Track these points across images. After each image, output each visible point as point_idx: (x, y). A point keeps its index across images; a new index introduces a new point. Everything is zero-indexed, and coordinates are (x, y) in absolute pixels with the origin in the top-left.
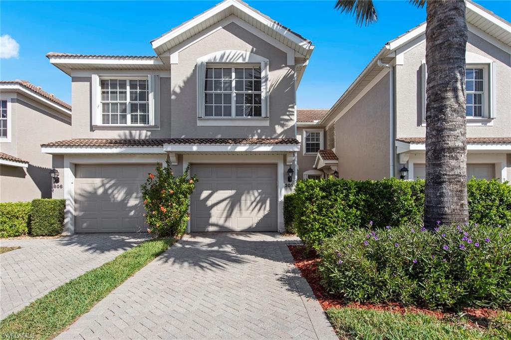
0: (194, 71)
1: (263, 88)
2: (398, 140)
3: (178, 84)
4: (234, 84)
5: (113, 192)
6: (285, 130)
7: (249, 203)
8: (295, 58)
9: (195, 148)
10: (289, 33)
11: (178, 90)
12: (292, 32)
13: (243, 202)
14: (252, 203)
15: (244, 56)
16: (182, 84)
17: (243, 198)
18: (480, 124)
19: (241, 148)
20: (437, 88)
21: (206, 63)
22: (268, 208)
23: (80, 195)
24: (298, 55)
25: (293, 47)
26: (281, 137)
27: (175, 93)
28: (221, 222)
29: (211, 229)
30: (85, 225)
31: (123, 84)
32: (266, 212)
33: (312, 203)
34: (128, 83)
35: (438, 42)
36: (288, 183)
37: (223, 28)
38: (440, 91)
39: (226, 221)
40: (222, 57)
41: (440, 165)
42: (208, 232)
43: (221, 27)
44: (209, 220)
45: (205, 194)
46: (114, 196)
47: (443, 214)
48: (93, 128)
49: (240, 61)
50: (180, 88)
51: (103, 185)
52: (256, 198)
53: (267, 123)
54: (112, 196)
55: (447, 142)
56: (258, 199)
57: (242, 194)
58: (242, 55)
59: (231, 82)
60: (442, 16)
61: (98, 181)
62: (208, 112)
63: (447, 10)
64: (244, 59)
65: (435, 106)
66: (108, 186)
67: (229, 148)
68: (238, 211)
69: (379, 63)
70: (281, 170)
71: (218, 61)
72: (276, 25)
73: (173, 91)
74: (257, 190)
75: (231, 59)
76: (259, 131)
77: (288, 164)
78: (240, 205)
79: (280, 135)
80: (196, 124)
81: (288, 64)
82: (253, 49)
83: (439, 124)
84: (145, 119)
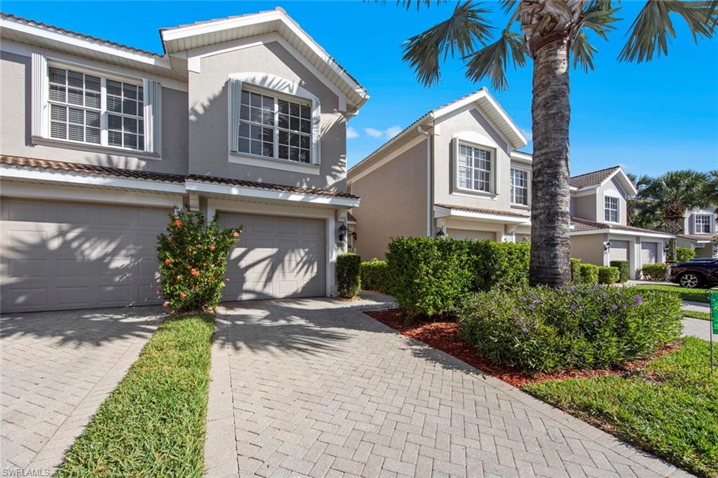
0: (225, 88)
1: (314, 131)
2: (437, 205)
3: (201, 101)
4: (276, 119)
5: (80, 246)
6: (336, 183)
7: (294, 264)
8: (347, 104)
9: (235, 191)
10: (345, 74)
11: (200, 110)
12: (347, 74)
13: (286, 262)
14: (298, 264)
15: (291, 86)
16: (206, 103)
17: (287, 258)
18: (489, 198)
19: (296, 197)
20: (550, 155)
21: (243, 83)
22: (315, 270)
23: (12, 249)
24: (350, 102)
25: (346, 92)
26: (332, 190)
27: (195, 113)
28: (259, 288)
29: (245, 297)
30: (21, 299)
31: (94, 83)
32: (314, 275)
33: (427, 264)
34: (103, 82)
35: (552, 112)
36: (339, 242)
37: (264, 44)
38: (555, 158)
39: (265, 286)
40: (264, 80)
41: (554, 228)
42: (240, 301)
43: (261, 43)
44: (242, 285)
45: (237, 252)
46: (82, 252)
47: (557, 275)
48: (30, 140)
49: (286, 91)
50: (204, 108)
51: (62, 234)
52: (302, 258)
53: (317, 172)
54: (79, 251)
55: (561, 207)
56: (305, 259)
57: (286, 254)
58: (289, 85)
59: (273, 114)
60: (556, 88)
61: (50, 228)
62: (243, 147)
63: (560, 83)
64: (291, 91)
65: (549, 171)
66: (71, 235)
67: (281, 195)
68: (281, 274)
69: (420, 129)
70: (332, 227)
71: (258, 84)
72: (331, 61)
73: (193, 109)
74: (304, 249)
75: (274, 87)
76: (308, 179)
77: (340, 220)
78: (283, 267)
79: (331, 187)
80: (227, 160)
81: (340, 109)
82: (301, 82)
83: (553, 190)
84: (135, 142)
